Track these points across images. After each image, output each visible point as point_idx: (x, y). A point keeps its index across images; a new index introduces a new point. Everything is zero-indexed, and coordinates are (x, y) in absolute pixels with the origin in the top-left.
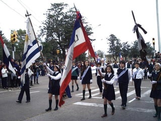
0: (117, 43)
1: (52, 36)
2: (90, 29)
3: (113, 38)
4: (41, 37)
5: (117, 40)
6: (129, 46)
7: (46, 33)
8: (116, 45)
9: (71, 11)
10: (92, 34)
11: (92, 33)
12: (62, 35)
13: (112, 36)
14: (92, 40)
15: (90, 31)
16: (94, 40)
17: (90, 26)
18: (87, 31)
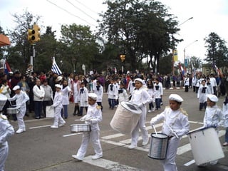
0: (221, 46)
1: (118, 35)
2: (175, 23)
3: (214, 39)
4: (101, 36)
5: (221, 41)
7: (108, 30)
8: (218, 49)
10: (178, 32)
11: (179, 30)
12: (131, 33)
13: (213, 35)
14: (177, 41)
15: (176, 26)
16: (181, 41)
17: (175, 19)
18: (171, 27)
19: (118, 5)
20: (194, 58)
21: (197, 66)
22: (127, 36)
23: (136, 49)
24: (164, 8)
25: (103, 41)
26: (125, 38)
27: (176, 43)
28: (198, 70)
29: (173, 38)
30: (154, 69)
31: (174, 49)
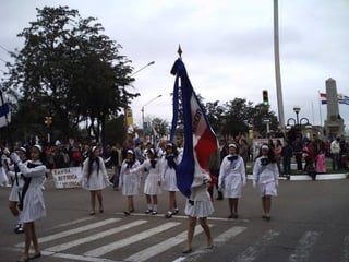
1: (40, 87)
2: (128, 70)
4: (12, 87)
6: (221, 111)
7: (22, 79)
9: (83, 28)
10: (133, 83)
11: (133, 80)
12: (60, 84)
14: (131, 96)
15: (128, 75)
16: (136, 95)
17: (128, 64)
18: (122, 76)
19: (42, 39)
20: (157, 120)
21: (162, 132)
22: (54, 89)
23: (68, 109)
24: (112, 47)
25: (16, 96)
26: (50, 92)
27: (130, 100)
28: (165, 138)
29: (124, 92)
30: (97, 138)
31: (126, 108)
